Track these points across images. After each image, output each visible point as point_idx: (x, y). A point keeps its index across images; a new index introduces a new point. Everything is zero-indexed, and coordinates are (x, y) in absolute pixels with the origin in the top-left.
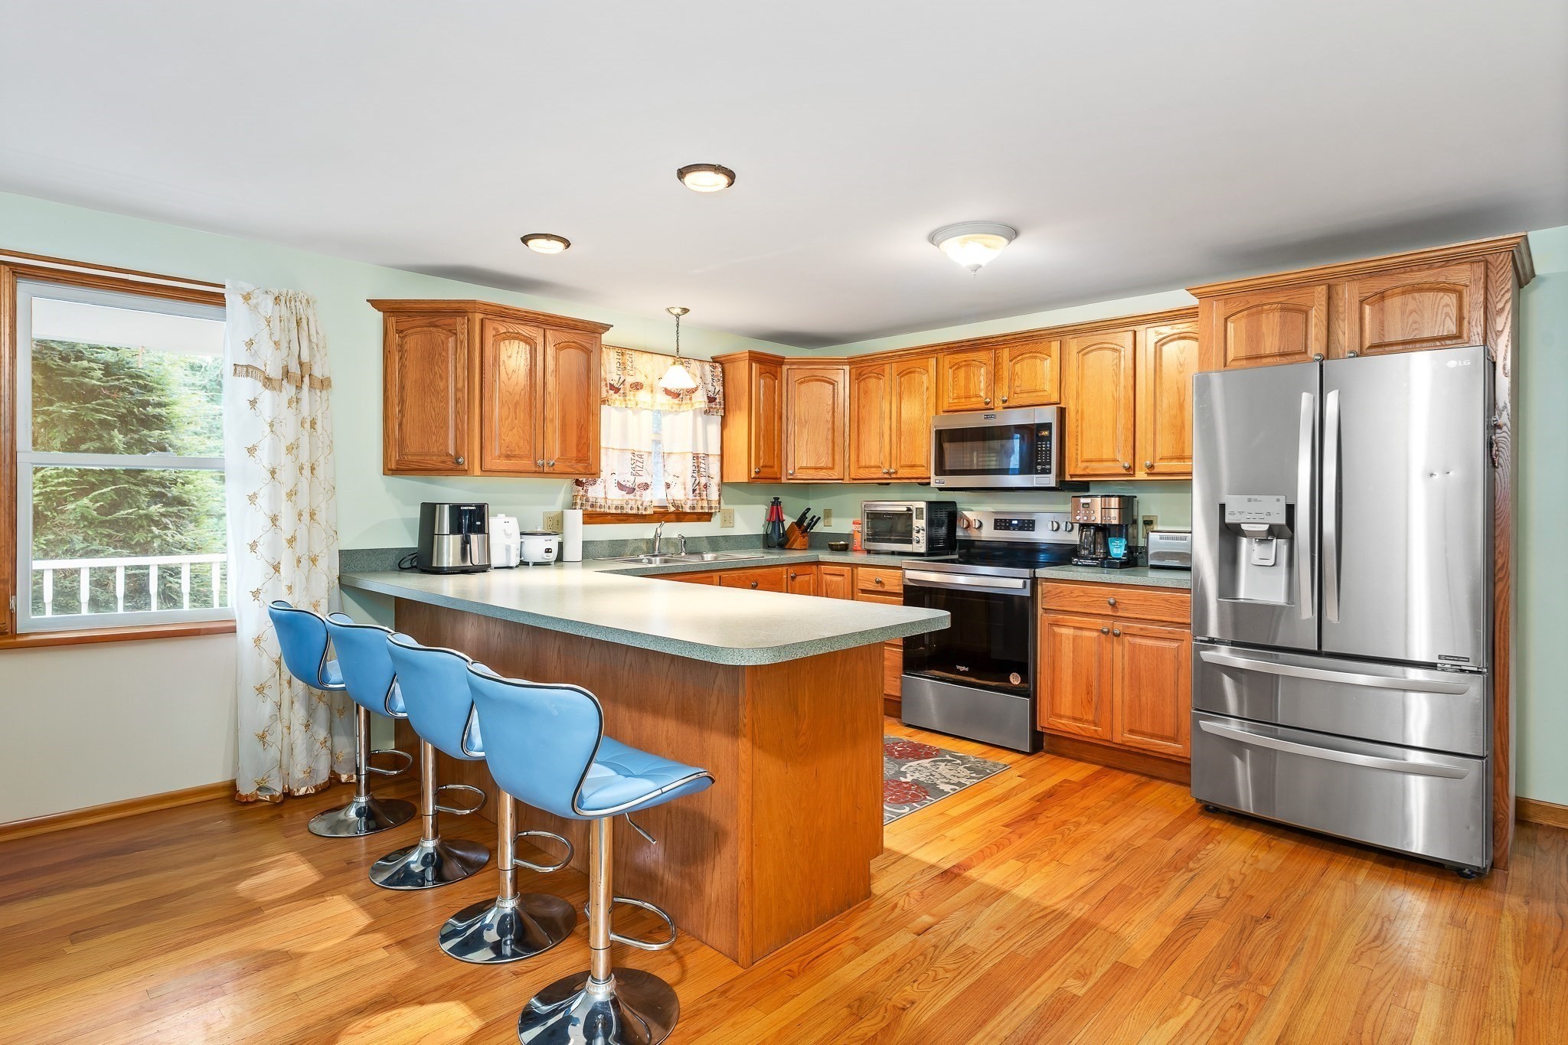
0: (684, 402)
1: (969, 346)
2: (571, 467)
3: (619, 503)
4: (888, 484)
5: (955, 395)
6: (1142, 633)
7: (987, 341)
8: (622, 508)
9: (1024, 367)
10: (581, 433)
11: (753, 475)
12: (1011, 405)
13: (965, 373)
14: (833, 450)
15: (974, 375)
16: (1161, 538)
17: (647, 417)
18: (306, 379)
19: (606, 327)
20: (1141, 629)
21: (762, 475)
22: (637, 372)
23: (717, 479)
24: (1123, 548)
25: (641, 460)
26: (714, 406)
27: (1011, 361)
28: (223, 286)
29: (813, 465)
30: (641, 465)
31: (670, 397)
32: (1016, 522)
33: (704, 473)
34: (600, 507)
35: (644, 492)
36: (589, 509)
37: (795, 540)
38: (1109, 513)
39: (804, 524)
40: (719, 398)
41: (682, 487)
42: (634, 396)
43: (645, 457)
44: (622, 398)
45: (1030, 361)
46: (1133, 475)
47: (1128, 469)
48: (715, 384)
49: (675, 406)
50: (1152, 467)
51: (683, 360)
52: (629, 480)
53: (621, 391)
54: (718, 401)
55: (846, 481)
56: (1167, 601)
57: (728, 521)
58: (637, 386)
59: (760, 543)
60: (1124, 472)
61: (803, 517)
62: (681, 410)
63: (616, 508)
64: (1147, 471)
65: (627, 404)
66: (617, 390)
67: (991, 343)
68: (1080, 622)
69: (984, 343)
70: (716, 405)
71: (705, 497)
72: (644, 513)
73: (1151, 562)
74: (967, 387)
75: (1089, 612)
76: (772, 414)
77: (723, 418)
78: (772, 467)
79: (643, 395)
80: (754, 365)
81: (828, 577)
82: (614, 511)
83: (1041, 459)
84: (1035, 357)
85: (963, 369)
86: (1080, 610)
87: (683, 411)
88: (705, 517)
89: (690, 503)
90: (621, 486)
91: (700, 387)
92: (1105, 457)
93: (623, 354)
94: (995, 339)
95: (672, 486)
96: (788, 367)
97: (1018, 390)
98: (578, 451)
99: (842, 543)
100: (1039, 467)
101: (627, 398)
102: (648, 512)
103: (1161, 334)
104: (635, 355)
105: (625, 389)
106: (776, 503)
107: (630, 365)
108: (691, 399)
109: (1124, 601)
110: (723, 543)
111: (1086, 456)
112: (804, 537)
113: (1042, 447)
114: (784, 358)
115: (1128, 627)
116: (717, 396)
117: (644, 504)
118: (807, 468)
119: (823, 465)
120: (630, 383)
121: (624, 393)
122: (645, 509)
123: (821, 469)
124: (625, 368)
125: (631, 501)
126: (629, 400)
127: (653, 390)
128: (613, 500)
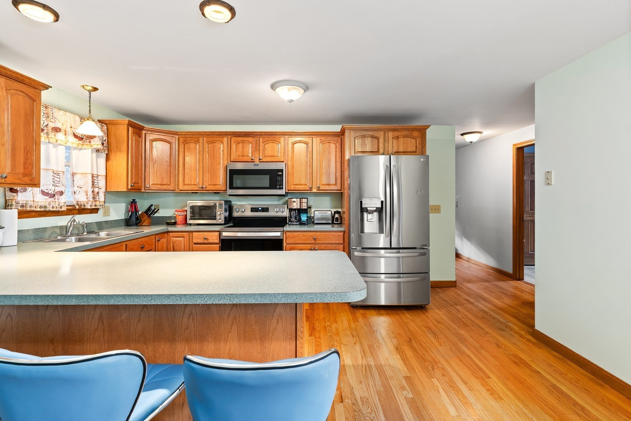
0: (85, 143)
1: (244, 134)
2: (20, 179)
3: (43, 204)
4: (197, 193)
5: (237, 155)
6: (325, 248)
7: (253, 133)
8: (45, 207)
9: (269, 146)
10: (27, 156)
11: (129, 187)
12: (263, 161)
13: (242, 146)
14: (170, 176)
15: (246, 147)
16: (319, 213)
17: (62, 149)
19: (47, 87)
20: (325, 247)
21: (134, 188)
22: (57, 120)
23: (103, 189)
24: (306, 217)
25: (59, 177)
27: (263, 143)
29: (160, 183)
30: (58, 180)
31: (77, 140)
32: (261, 209)
33: (97, 186)
34: (31, 206)
35: (60, 197)
36: (20, 208)
37: (145, 221)
38: (303, 204)
39: (149, 212)
41: (84, 194)
42: (55, 135)
43: (61, 174)
44: (45, 136)
45: (272, 144)
46: (312, 190)
47: (310, 188)
48: (103, 135)
49: (80, 145)
50: (319, 188)
52: (50, 189)
53: (45, 131)
54: (105, 145)
55: (177, 191)
56: (334, 236)
57: (106, 213)
58: (57, 130)
59: (123, 224)
60: (309, 189)
61: (149, 209)
62: (83, 148)
63: (41, 207)
64: (318, 189)
65: (49, 140)
67: (254, 134)
68: (302, 247)
69: (251, 134)
70: (104, 147)
71: (97, 200)
72: (60, 210)
73: (316, 222)
74: (243, 152)
75: (305, 242)
76: (138, 155)
77: (107, 155)
78: (138, 183)
79: (60, 136)
80: (130, 128)
81: (174, 239)
82: (39, 210)
83: (279, 183)
84: (274, 143)
85: (241, 144)
86: (302, 242)
87: (85, 149)
88: (95, 211)
89: (89, 203)
90: (44, 194)
92: (302, 183)
94: (256, 133)
95: (77, 193)
96: (146, 132)
97: (266, 155)
98: (25, 168)
99: (173, 221)
100: (278, 187)
101: (50, 136)
102: (63, 209)
103: (322, 140)
104: (55, 110)
105: (48, 130)
106: (134, 202)
107: (52, 115)
108: (90, 142)
109: (319, 237)
110: (104, 225)
111: (295, 182)
112: (149, 219)
113: (279, 179)
114: (143, 127)
115: (320, 247)
116: (104, 142)
117: (61, 204)
118: (156, 184)
119: (165, 183)
120: (51, 127)
121: (47, 133)
122: (61, 207)
123: (164, 185)
124: (48, 117)
125: (52, 203)
126: (51, 138)
127: (67, 133)
128: (38, 202)
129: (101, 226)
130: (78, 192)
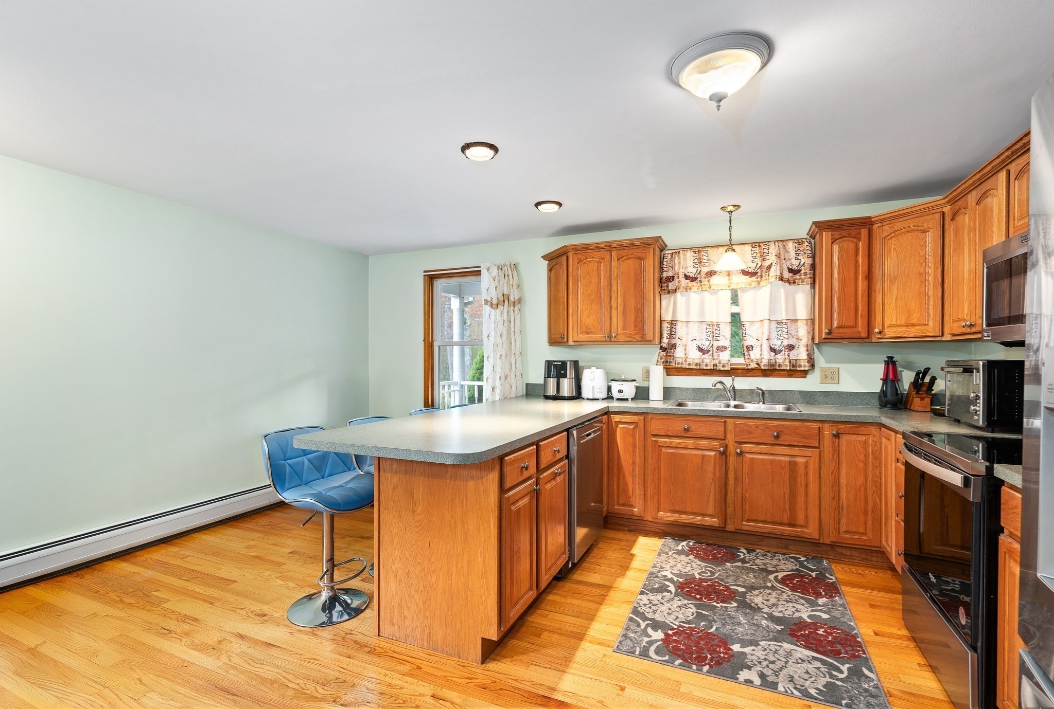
0: (764, 278)
2: (630, 337)
3: (697, 361)
8: (700, 365)
10: (637, 314)
11: (823, 337)
17: (723, 295)
18: (506, 302)
21: (834, 335)
22: (711, 263)
25: (718, 329)
26: (798, 277)
28: (480, 267)
29: (903, 322)
30: (718, 332)
31: (747, 277)
33: (786, 336)
35: (721, 353)
36: (674, 364)
37: (914, 405)
39: (922, 384)
40: (806, 269)
41: (759, 348)
42: (707, 281)
44: (699, 284)
48: (799, 258)
49: (754, 283)
51: (761, 244)
52: (705, 344)
53: (699, 279)
54: (803, 272)
55: (947, 337)
57: (830, 378)
61: (922, 376)
62: (761, 285)
63: (697, 365)
65: (702, 288)
66: (693, 279)
70: (800, 275)
71: (787, 357)
72: (722, 369)
76: (852, 275)
78: (855, 326)
79: (714, 280)
82: (695, 367)
88: (797, 374)
89: (765, 361)
90: (700, 349)
91: (774, 264)
93: (699, 252)
95: (754, 348)
96: (879, 225)
98: (636, 326)
101: (703, 283)
102: (726, 369)
104: (710, 251)
105: (701, 277)
106: (890, 363)
107: (706, 259)
108: (769, 275)
110: (822, 397)
112: (922, 399)
114: (870, 218)
116: (802, 267)
117: (723, 362)
118: (896, 326)
119: (914, 321)
120: (705, 273)
121: (700, 281)
122: (724, 366)
123: (913, 325)
124: (701, 262)
125: (705, 360)
126: (704, 285)
127: (731, 273)
128: (694, 359)
129: (809, 397)
130: (756, 346)
